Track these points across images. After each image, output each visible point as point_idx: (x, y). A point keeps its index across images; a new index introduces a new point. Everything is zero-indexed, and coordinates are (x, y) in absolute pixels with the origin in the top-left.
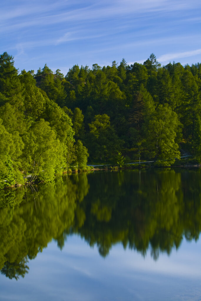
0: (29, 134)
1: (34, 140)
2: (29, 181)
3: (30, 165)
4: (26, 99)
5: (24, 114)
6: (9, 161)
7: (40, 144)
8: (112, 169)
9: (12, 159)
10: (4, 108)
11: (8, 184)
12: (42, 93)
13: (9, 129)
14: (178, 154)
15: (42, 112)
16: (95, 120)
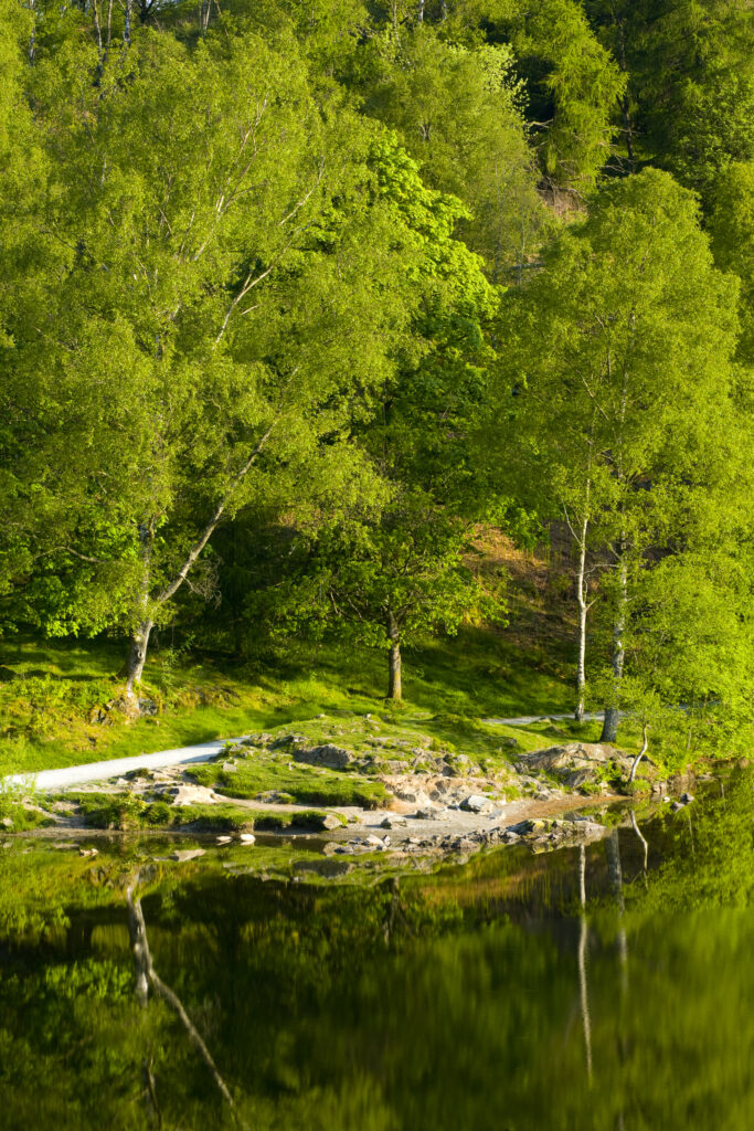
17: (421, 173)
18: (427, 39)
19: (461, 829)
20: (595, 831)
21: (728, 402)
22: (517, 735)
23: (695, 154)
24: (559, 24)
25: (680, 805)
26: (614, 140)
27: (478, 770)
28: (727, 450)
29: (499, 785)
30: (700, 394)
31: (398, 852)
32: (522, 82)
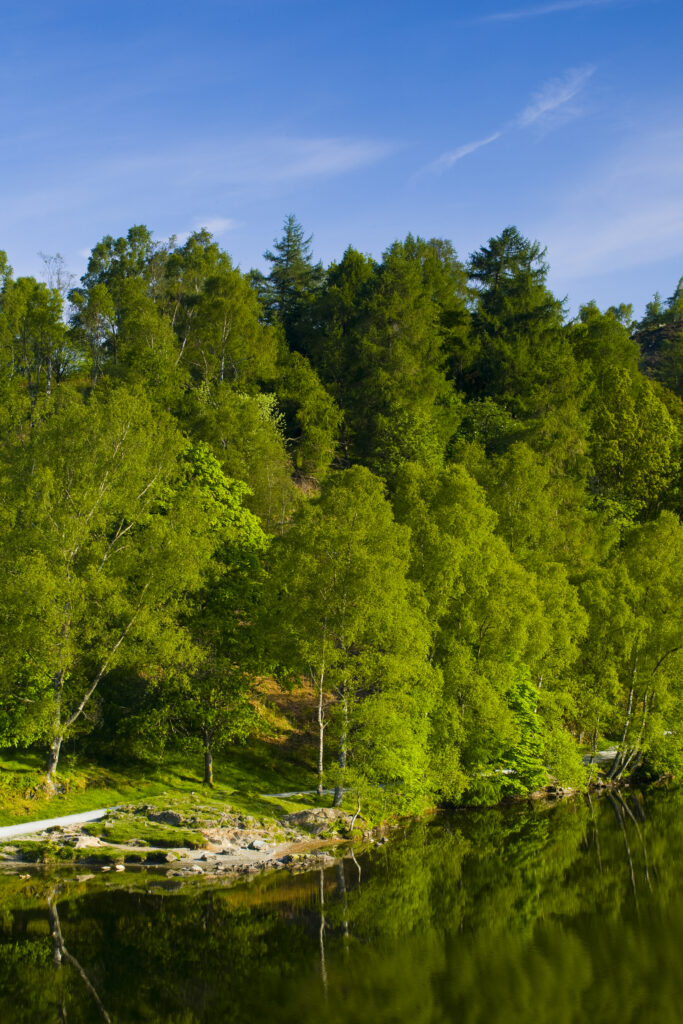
0: (610, 575)
1: (630, 602)
2: (608, 775)
3: (611, 708)
4: (599, 425)
5: (587, 489)
6: (524, 688)
7: (657, 617)
9: (535, 679)
10: (505, 462)
11: (517, 784)
12: (668, 403)
13: (524, 552)
15: (665, 481)
17: (223, 468)
18: (226, 392)
19: (249, 860)
20: (329, 860)
21: (405, 602)
22: (282, 803)
23: (384, 457)
24: (303, 382)
25: (380, 844)
26: (337, 449)
27: (259, 825)
28: (405, 630)
29: (272, 834)
30: (388, 598)
31: (211, 875)
32: (281, 415)
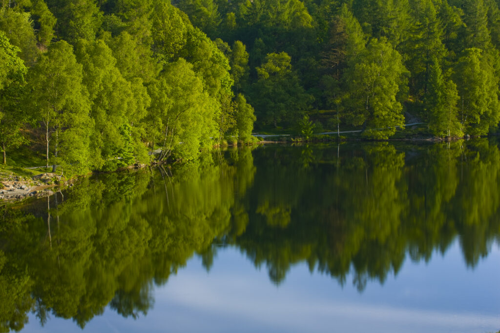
0: (159, 82)
1: (167, 93)
2: (158, 159)
3: (159, 134)
4: (155, 24)
5: (151, 49)
6: (125, 126)
7: (176, 99)
8: (294, 142)
9: (130, 123)
10: (119, 39)
11: (123, 163)
12: (182, 16)
13: (126, 73)
14: (401, 119)
15: (181, 47)
16: (266, 62)
17: (9, 41)
18: (11, 11)
19: (20, 193)
20: (51, 193)
21: (80, 93)
22: (31, 171)
23: (72, 37)
24: (41, 8)
25: (70, 186)
26: (54, 34)
27: (24, 180)
28: (80, 105)
29: (29, 183)
30: (74, 92)
31: (6, 199)
32: (33, 21)
